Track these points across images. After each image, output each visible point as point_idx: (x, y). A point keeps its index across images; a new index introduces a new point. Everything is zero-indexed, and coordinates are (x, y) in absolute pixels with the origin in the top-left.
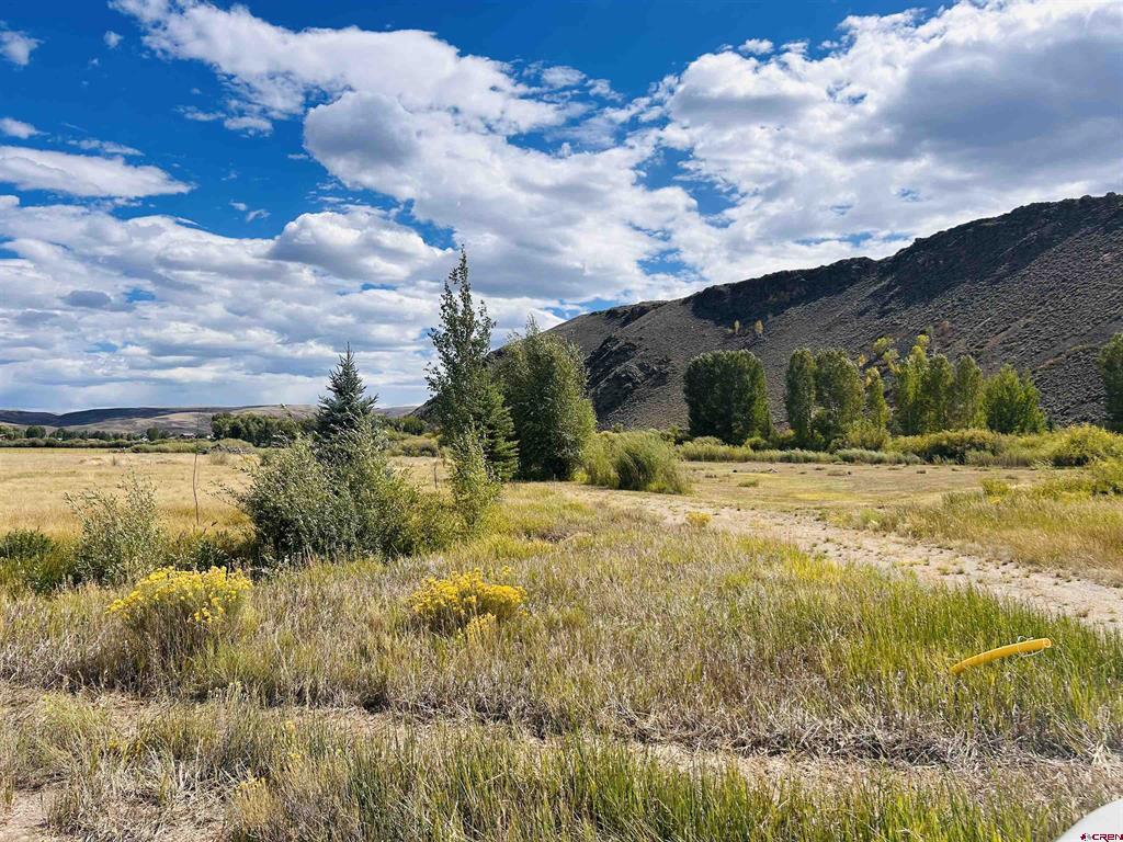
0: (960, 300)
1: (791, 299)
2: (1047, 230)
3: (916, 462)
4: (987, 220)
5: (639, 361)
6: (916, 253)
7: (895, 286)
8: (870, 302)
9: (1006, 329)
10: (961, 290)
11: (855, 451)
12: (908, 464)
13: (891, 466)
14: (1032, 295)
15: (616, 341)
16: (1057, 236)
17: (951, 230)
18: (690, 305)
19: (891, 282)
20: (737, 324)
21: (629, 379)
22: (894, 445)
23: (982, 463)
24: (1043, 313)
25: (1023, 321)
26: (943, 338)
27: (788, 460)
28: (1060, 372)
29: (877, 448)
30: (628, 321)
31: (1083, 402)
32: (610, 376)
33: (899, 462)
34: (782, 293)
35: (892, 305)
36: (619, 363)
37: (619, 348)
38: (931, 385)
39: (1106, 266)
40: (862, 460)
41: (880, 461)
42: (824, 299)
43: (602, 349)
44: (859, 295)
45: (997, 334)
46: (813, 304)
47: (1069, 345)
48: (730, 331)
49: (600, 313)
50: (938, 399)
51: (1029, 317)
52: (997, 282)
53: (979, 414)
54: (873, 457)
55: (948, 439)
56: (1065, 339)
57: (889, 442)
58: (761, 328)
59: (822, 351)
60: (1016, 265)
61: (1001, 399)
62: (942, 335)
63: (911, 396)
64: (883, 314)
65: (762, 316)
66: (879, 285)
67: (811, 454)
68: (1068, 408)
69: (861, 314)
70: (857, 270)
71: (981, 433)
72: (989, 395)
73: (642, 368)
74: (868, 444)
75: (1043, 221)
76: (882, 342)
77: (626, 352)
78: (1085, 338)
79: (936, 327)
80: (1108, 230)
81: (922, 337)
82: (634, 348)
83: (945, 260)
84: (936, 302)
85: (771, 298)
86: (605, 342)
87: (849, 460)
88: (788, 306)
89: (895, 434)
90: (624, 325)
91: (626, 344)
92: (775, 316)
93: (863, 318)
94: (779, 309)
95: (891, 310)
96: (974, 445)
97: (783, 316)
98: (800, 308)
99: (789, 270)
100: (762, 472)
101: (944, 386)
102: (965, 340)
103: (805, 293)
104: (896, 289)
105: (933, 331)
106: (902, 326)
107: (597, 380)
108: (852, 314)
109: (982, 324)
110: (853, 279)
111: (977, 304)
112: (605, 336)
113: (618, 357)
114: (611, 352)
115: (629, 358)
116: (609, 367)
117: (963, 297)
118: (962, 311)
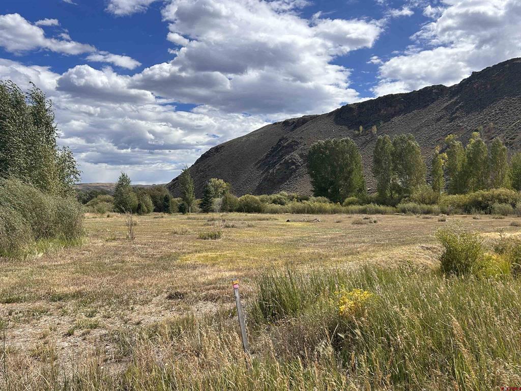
0: (500, 110)
1: (395, 112)
4: (518, 59)
5: (300, 152)
6: (473, 81)
7: (459, 103)
8: (444, 112)
10: (500, 104)
15: (286, 139)
18: (333, 117)
19: (457, 100)
20: (361, 128)
21: (293, 163)
26: (489, 134)
29: (433, 203)
30: (295, 127)
32: (282, 162)
34: (390, 108)
35: (457, 114)
36: (287, 153)
37: (288, 144)
38: (473, 160)
42: (415, 112)
43: (278, 145)
44: (436, 109)
46: (408, 115)
48: (357, 132)
49: (279, 123)
50: (478, 169)
53: (506, 178)
55: (483, 196)
58: (376, 130)
59: (396, 137)
62: (489, 132)
63: (459, 168)
64: (452, 120)
65: (376, 122)
66: (449, 102)
69: (438, 120)
70: (436, 93)
71: (506, 191)
73: (301, 156)
76: (451, 137)
77: (291, 147)
79: (485, 127)
81: (475, 133)
82: (297, 144)
83: (491, 85)
84: (485, 111)
85: (382, 112)
86: (280, 140)
88: (393, 116)
90: (292, 130)
91: (293, 141)
92: (385, 122)
93: (439, 123)
94: (387, 118)
95: (456, 117)
96: (499, 200)
97: (390, 122)
98: (401, 117)
99: (394, 93)
100: (308, 221)
101: (481, 159)
102: (503, 135)
103: (403, 108)
104: (460, 104)
105: (482, 129)
106: (463, 127)
107: (274, 164)
108: (433, 120)
109: (514, 124)
110: (433, 99)
111: (511, 112)
112: (280, 137)
113: (287, 150)
114: (283, 147)
115: (294, 150)
116: (282, 156)
117: (502, 108)
118: (501, 117)
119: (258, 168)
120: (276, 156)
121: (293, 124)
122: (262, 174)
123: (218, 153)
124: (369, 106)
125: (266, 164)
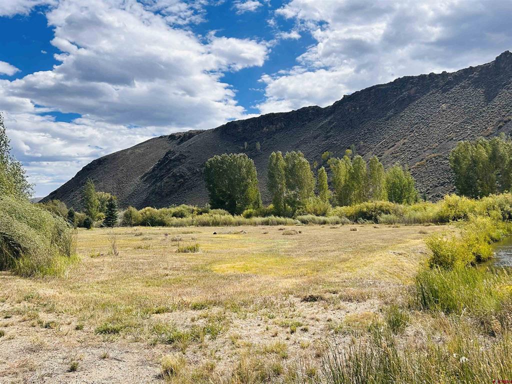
1: (276, 130)
2: (413, 91)
3: (348, 223)
4: (381, 85)
5: (188, 166)
7: (333, 122)
8: (320, 131)
9: (393, 146)
10: (368, 125)
11: (310, 216)
12: (343, 224)
13: (332, 226)
14: (407, 127)
15: (174, 153)
16: (417, 94)
17: (362, 91)
19: (331, 120)
20: (246, 144)
21: (182, 177)
22: (334, 213)
23: (390, 223)
24: (412, 136)
25: (402, 141)
26: (360, 151)
27: (267, 223)
28: (423, 169)
29: (324, 214)
30: (182, 141)
31: (436, 186)
32: (170, 175)
33: (337, 223)
34: (271, 126)
35: (332, 133)
36: (175, 166)
37: (175, 158)
38: (354, 176)
39: (444, 111)
40: (314, 222)
41: (325, 223)
42: (294, 130)
43: (165, 158)
44: (313, 128)
45: (389, 149)
46: (288, 132)
47: (427, 154)
48: (242, 148)
49: (165, 136)
50: (359, 183)
51: (405, 139)
52: (387, 120)
53: (383, 192)
54: (320, 220)
55: (367, 207)
56: (424, 151)
57: (331, 210)
58: (260, 146)
59: (289, 154)
60: (397, 111)
61: (394, 183)
62: (360, 149)
63: (343, 182)
64: (327, 138)
65: (260, 139)
66: (324, 122)
67: (282, 219)
68: (428, 190)
69: (315, 138)
70: (312, 113)
71: (385, 203)
72: (388, 182)
73: (189, 169)
74: (318, 212)
75: (410, 86)
76: (327, 153)
77: (180, 160)
78: (435, 150)
79: (356, 145)
80: (444, 91)
81: (348, 151)
82: (185, 158)
83: (360, 107)
84: (356, 131)
85: (265, 129)
86: (167, 154)
87: (304, 222)
88: (275, 133)
89: (334, 206)
90: (179, 144)
91: (180, 155)
92: (268, 138)
93: (316, 141)
95: (331, 136)
96: (383, 211)
98: (281, 135)
99: (275, 113)
100: (235, 233)
101: (362, 175)
102: (372, 152)
103: (284, 126)
104: (334, 124)
105: (354, 147)
106: (337, 145)
107: (161, 178)
108: (310, 138)
109: (381, 143)
110: (310, 118)
111: (378, 132)
112: (167, 150)
113: (174, 163)
114: (171, 160)
115: (182, 163)
116: (169, 169)
117: (370, 128)
118: (370, 136)
119: (145, 181)
120: (163, 169)
121: (179, 138)
122: (149, 187)
123: (101, 166)
124: (253, 124)
125: (152, 177)
